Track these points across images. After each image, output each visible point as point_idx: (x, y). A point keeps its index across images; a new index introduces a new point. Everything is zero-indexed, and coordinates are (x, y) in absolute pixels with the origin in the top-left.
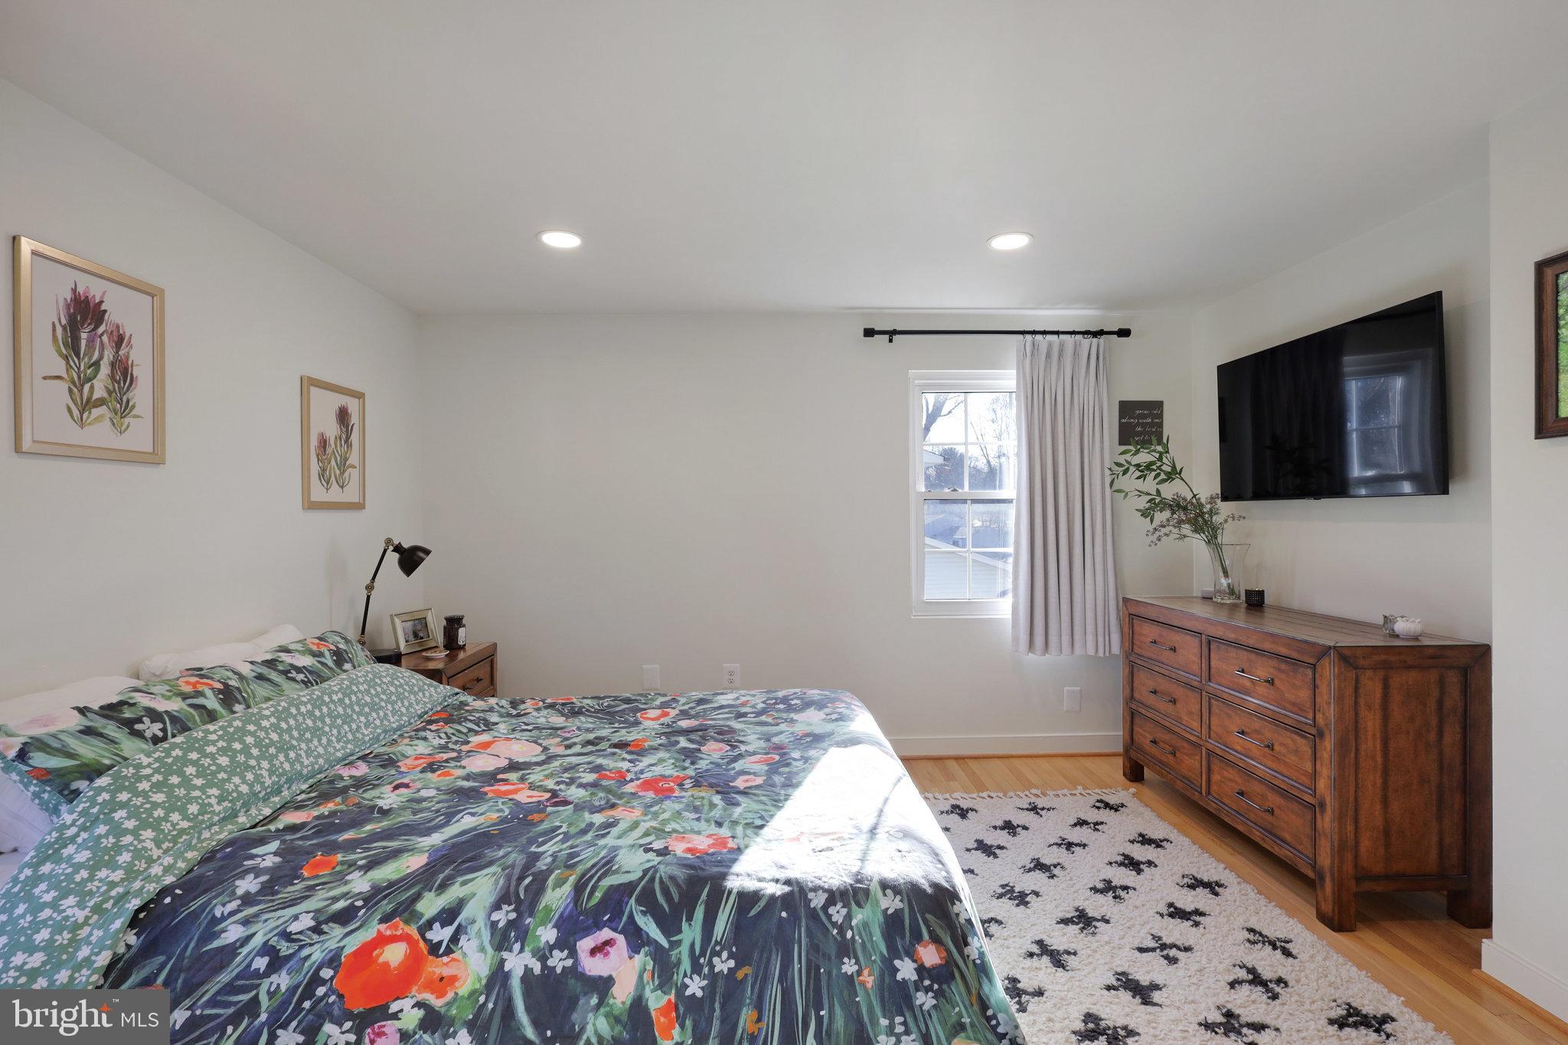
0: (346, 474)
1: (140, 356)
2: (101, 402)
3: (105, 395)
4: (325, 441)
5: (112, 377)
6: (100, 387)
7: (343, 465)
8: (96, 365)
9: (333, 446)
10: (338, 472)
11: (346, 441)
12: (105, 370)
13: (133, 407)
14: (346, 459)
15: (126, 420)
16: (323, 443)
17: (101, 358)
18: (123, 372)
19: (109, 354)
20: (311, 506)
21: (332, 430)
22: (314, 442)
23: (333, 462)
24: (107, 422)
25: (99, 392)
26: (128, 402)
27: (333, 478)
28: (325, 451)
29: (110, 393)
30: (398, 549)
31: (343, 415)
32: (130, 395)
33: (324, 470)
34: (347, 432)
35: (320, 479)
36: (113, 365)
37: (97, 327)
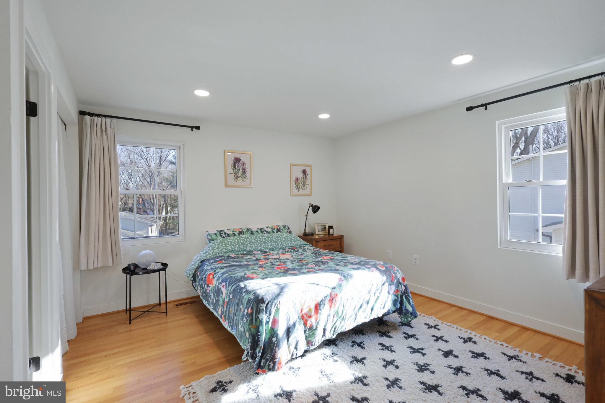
0: (305, 187)
1: (247, 167)
2: (240, 176)
3: (241, 175)
4: (298, 179)
5: (242, 172)
6: (240, 174)
7: (304, 184)
8: (239, 170)
9: (301, 180)
10: (302, 186)
11: (306, 178)
12: (241, 170)
13: (246, 177)
14: (305, 183)
15: (245, 179)
16: (297, 179)
17: (240, 168)
18: (244, 170)
19: (241, 167)
20: (293, 195)
21: (300, 175)
22: (294, 179)
23: (301, 184)
24: (241, 180)
25: (240, 175)
26: (245, 176)
27: (301, 188)
28: (298, 181)
29: (242, 175)
30: (312, 206)
31: (304, 172)
32: (246, 174)
33: (297, 186)
34: (306, 176)
35: (296, 188)
36: (242, 169)
37: (239, 162)
